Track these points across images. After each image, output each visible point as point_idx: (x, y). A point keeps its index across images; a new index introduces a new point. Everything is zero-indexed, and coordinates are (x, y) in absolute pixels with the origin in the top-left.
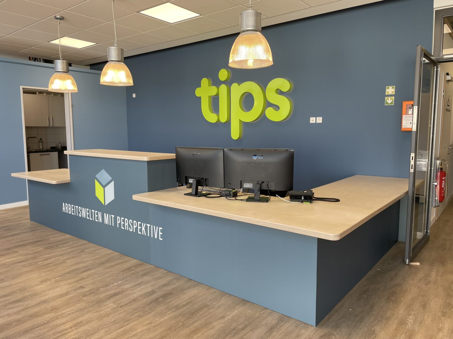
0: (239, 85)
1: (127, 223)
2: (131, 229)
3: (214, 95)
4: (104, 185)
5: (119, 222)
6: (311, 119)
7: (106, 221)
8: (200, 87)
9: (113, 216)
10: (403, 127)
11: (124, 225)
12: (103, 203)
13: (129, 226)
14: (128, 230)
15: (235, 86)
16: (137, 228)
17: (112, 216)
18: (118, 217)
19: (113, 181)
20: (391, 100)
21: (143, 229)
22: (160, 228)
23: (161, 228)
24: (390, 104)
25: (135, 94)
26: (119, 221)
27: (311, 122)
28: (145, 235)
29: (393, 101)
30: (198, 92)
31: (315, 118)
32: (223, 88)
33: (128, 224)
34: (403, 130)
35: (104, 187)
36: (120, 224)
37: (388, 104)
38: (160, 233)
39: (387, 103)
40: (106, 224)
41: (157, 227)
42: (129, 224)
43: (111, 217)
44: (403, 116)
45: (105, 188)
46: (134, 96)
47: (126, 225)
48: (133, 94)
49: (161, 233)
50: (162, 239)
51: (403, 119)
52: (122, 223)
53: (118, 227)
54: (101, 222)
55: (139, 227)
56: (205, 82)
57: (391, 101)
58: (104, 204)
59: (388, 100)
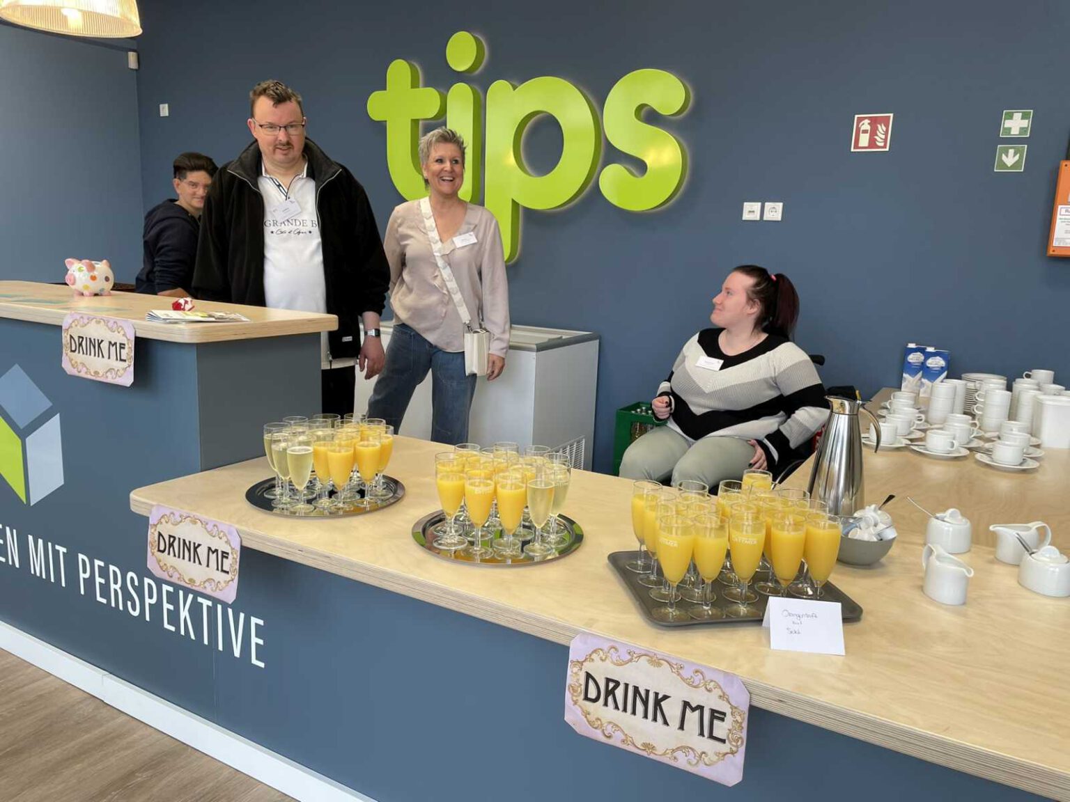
0: (515, 88)
1: (116, 583)
2: (134, 609)
3: (431, 117)
4: (22, 425)
5: (87, 575)
6: (748, 206)
7: (37, 566)
8: (385, 89)
9: (62, 550)
10: (1055, 243)
11: (105, 590)
12: (22, 495)
13: (127, 596)
14: (121, 608)
15: (499, 88)
16: (157, 608)
17: (58, 547)
18: (81, 556)
19: (57, 416)
20: (1014, 156)
21: (184, 614)
22: (254, 620)
23: (261, 622)
24: (1012, 167)
25: (166, 106)
26: (85, 572)
27: (746, 216)
28: (193, 637)
29: (1021, 157)
30: (377, 106)
31: (759, 204)
32: (461, 95)
33: (120, 588)
34: (1056, 253)
35: (23, 433)
36: (90, 582)
37: (1007, 167)
38: (255, 640)
39: (1004, 165)
40: (38, 574)
41: (242, 616)
42: (124, 587)
43: (56, 553)
44: (1060, 207)
45: (27, 439)
46: (164, 110)
47: (116, 591)
48: (161, 106)
49: (261, 642)
50: (262, 665)
51: (1059, 216)
52: (99, 580)
53: (82, 592)
54: (17, 566)
55: (167, 606)
56: (399, 71)
57: (1017, 157)
58: (24, 500)
59: (1007, 156)
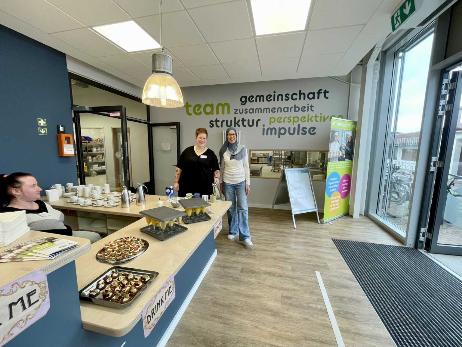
10: (65, 154)
24: (44, 134)
29: (46, 131)
39: (41, 133)
51: (64, 147)
59: (42, 130)
